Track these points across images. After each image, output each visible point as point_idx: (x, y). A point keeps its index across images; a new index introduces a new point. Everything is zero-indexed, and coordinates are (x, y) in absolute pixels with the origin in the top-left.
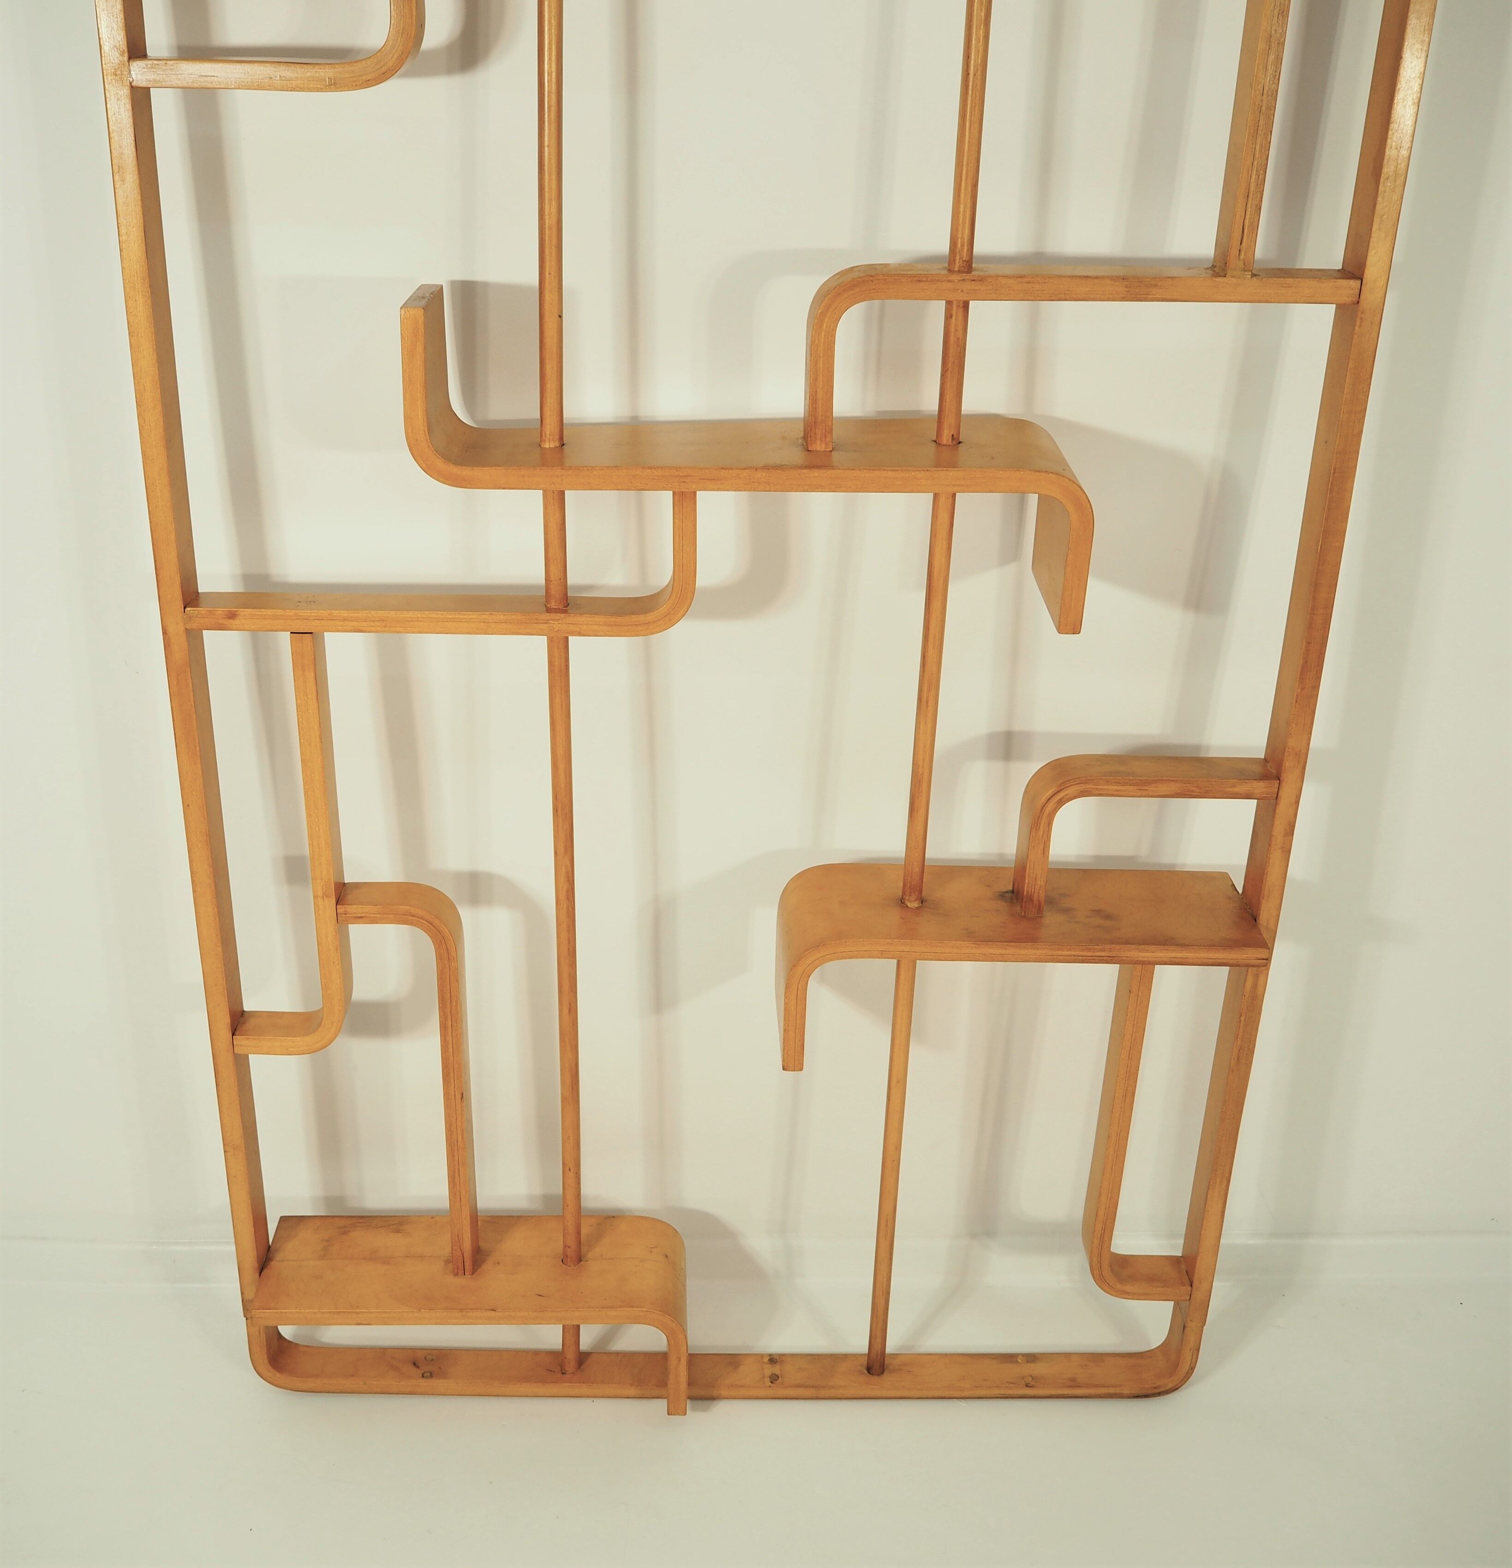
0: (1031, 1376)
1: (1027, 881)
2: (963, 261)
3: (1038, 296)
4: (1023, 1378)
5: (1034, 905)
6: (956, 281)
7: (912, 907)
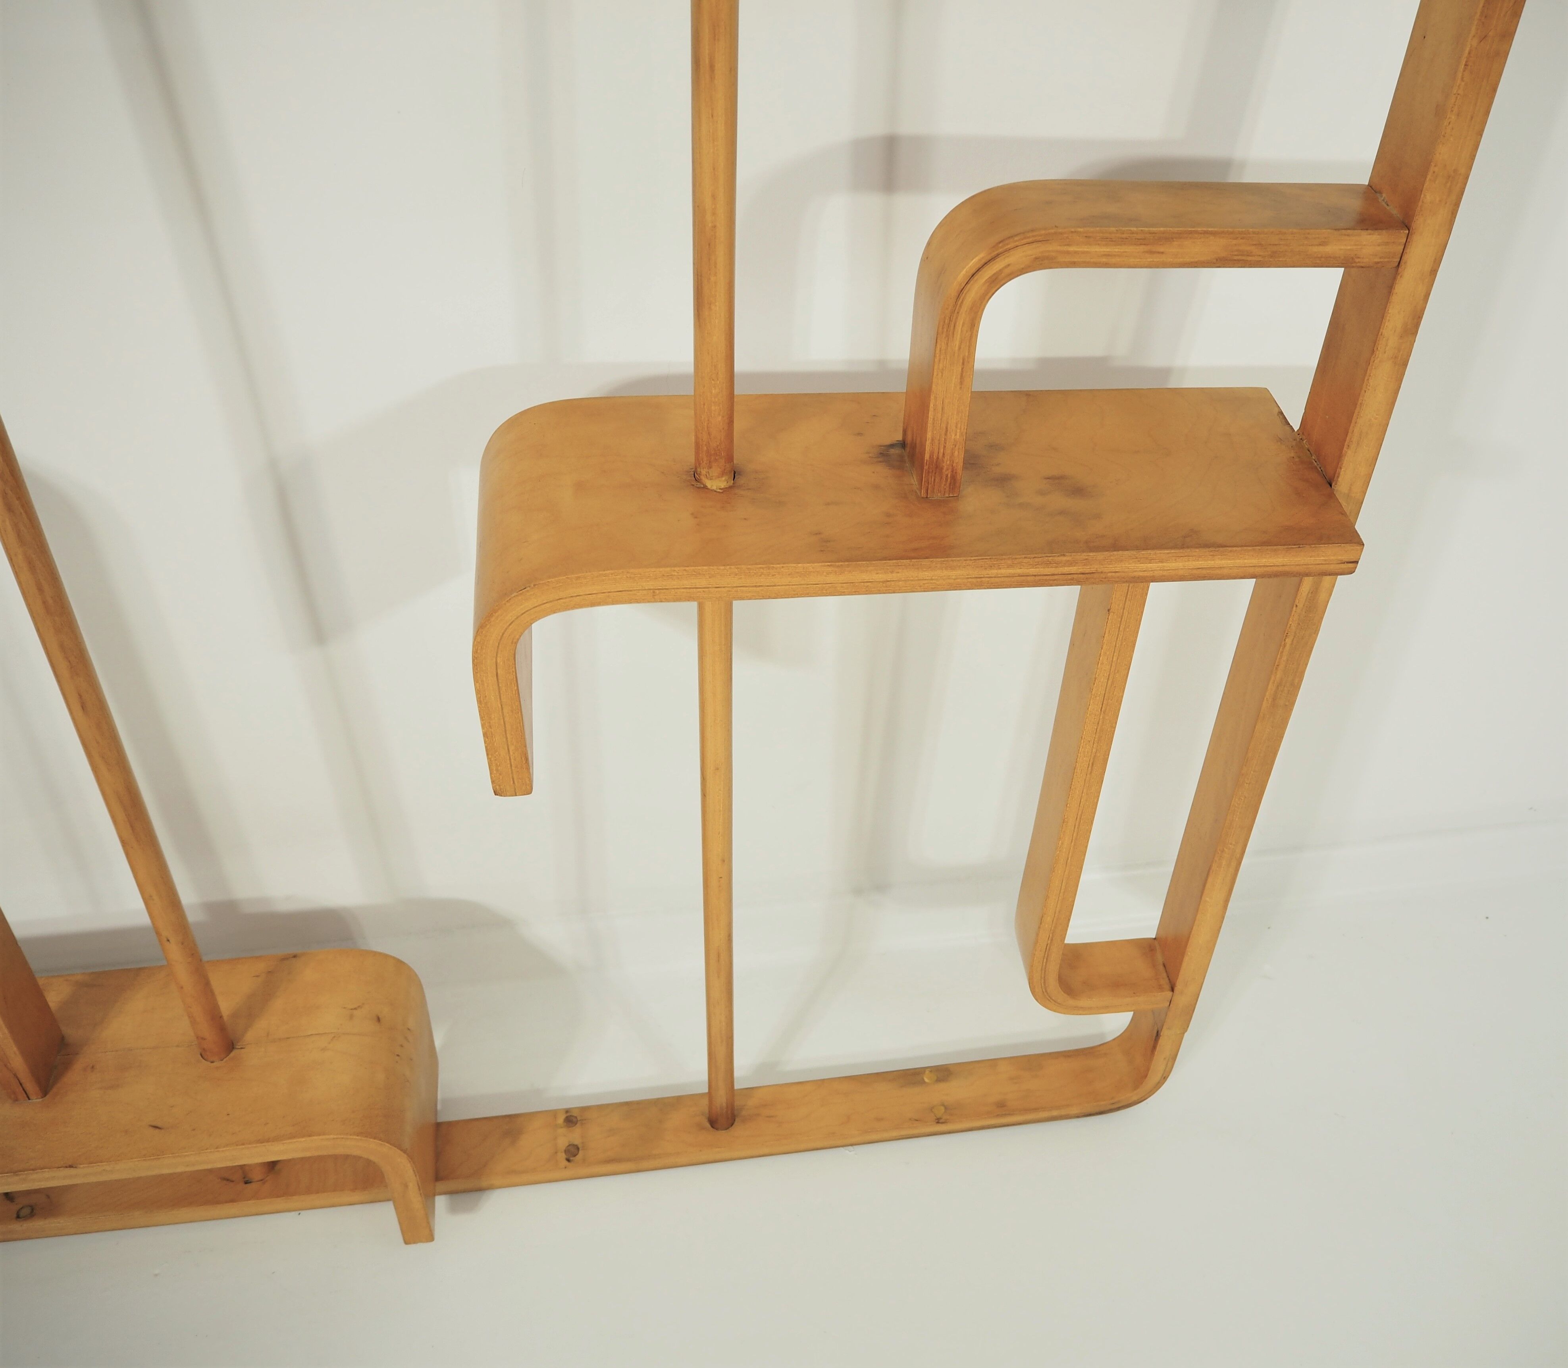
0: (943, 1105)
1: (929, 435)
4: (931, 1109)
5: (944, 477)
7: (714, 488)
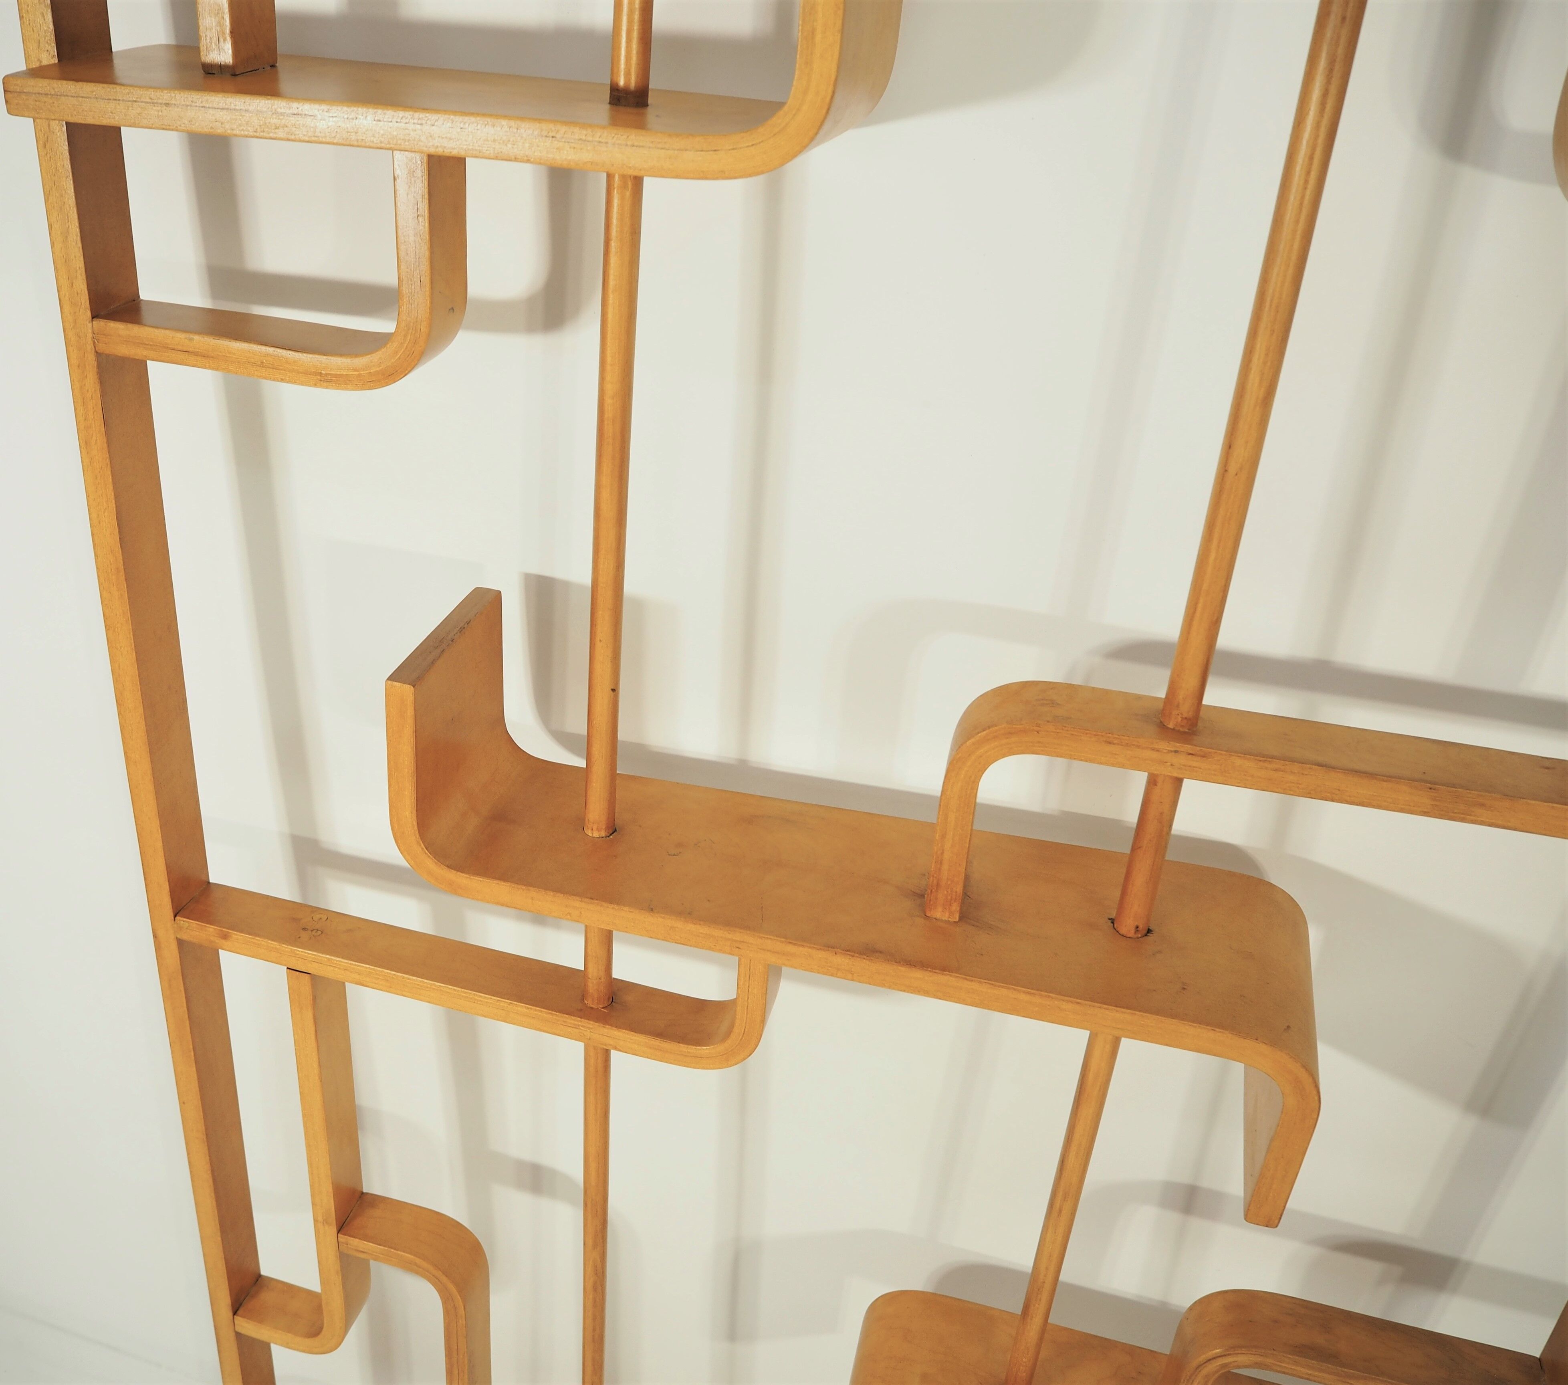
2: (1182, 718)
3: (1290, 790)
6: (1165, 751)
